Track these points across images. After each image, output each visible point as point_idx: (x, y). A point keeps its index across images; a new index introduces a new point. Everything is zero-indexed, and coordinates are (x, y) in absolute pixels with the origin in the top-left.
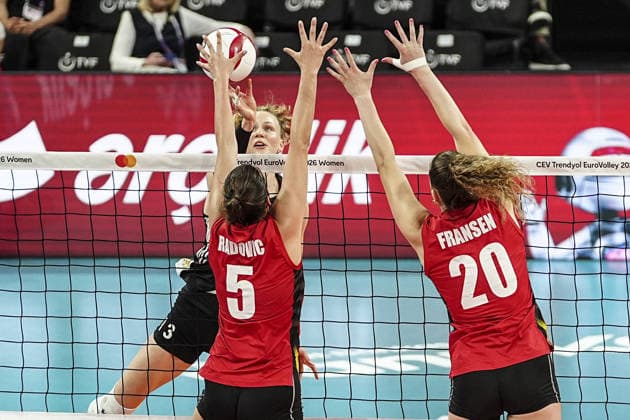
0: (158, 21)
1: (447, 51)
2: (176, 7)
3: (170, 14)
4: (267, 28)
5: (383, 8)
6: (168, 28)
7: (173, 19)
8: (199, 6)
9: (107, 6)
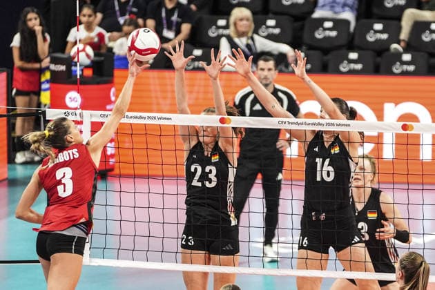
1: (408, 63)
2: (251, 34)
3: (248, 38)
4: (304, 48)
5: (371, 37)
7: (250, 42)
8: (265, 34)
9: (212, 33)
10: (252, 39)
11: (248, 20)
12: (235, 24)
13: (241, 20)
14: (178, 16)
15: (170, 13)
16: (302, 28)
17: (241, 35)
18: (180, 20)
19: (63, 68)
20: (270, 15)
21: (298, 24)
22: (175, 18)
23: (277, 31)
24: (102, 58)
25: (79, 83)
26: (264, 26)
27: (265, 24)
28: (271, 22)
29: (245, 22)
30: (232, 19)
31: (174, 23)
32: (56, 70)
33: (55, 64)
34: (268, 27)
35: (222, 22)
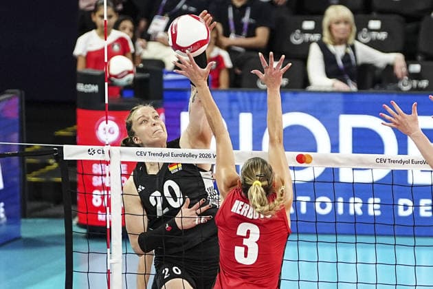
0: (339, 51)
2: (352, 40)
3: (347, 46)
4: (419, 58)
6: (346, 58)
7: (350, 51)
8: (367, 40)
9: (296, 39)
10: (353, 47)
11: (346, 22)
12: (330, 28)
13: (338, 23)
14: (251, 17)
15: (240, 12)
16: (417, 31)
17: (337, 42)
18: (252, 21)
19: (95, 88)
20: (375, 14)
21: (411, 26)
22: (246, 19)
23: (383, 36)
24: (147, 75)
25: (107, 108)
26: (365, 29)
27: (366, 26)
28: (375, 24)
29: (342, 26)
30: (326, 21)
31: (245, 27)
32: (86, 91)
33: (84, 84)
34: (370, 30)
35: (309, 25)
